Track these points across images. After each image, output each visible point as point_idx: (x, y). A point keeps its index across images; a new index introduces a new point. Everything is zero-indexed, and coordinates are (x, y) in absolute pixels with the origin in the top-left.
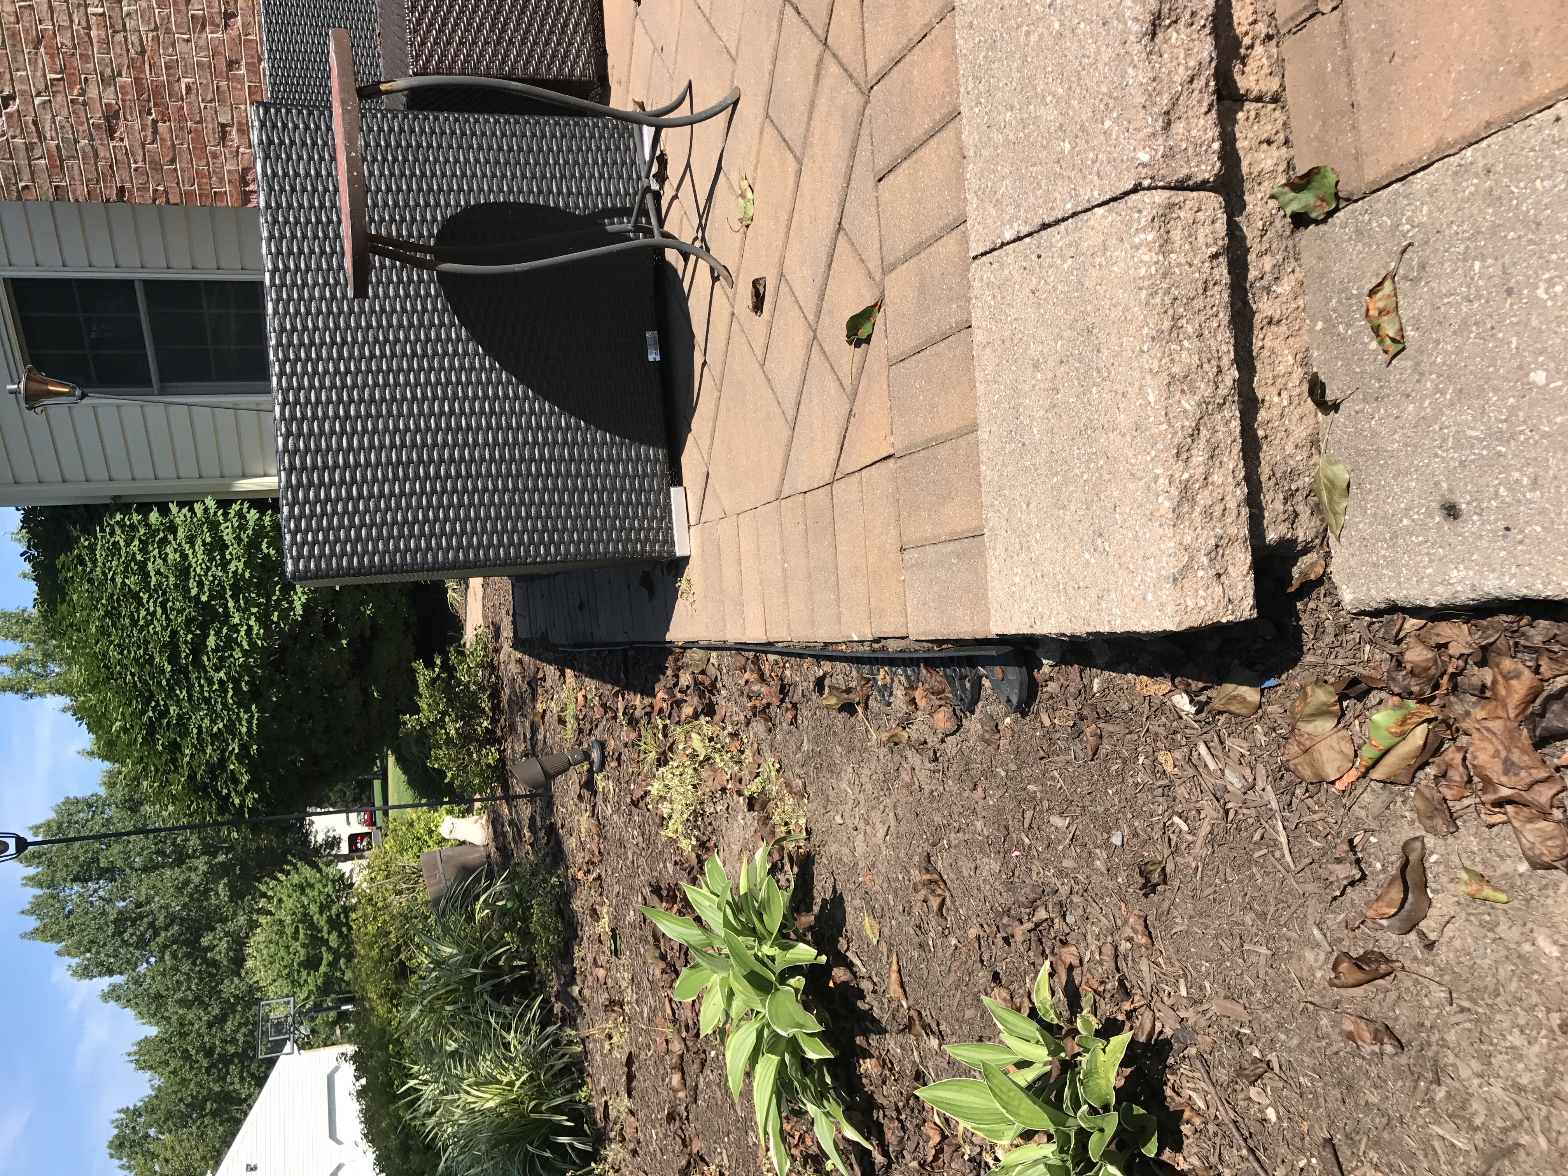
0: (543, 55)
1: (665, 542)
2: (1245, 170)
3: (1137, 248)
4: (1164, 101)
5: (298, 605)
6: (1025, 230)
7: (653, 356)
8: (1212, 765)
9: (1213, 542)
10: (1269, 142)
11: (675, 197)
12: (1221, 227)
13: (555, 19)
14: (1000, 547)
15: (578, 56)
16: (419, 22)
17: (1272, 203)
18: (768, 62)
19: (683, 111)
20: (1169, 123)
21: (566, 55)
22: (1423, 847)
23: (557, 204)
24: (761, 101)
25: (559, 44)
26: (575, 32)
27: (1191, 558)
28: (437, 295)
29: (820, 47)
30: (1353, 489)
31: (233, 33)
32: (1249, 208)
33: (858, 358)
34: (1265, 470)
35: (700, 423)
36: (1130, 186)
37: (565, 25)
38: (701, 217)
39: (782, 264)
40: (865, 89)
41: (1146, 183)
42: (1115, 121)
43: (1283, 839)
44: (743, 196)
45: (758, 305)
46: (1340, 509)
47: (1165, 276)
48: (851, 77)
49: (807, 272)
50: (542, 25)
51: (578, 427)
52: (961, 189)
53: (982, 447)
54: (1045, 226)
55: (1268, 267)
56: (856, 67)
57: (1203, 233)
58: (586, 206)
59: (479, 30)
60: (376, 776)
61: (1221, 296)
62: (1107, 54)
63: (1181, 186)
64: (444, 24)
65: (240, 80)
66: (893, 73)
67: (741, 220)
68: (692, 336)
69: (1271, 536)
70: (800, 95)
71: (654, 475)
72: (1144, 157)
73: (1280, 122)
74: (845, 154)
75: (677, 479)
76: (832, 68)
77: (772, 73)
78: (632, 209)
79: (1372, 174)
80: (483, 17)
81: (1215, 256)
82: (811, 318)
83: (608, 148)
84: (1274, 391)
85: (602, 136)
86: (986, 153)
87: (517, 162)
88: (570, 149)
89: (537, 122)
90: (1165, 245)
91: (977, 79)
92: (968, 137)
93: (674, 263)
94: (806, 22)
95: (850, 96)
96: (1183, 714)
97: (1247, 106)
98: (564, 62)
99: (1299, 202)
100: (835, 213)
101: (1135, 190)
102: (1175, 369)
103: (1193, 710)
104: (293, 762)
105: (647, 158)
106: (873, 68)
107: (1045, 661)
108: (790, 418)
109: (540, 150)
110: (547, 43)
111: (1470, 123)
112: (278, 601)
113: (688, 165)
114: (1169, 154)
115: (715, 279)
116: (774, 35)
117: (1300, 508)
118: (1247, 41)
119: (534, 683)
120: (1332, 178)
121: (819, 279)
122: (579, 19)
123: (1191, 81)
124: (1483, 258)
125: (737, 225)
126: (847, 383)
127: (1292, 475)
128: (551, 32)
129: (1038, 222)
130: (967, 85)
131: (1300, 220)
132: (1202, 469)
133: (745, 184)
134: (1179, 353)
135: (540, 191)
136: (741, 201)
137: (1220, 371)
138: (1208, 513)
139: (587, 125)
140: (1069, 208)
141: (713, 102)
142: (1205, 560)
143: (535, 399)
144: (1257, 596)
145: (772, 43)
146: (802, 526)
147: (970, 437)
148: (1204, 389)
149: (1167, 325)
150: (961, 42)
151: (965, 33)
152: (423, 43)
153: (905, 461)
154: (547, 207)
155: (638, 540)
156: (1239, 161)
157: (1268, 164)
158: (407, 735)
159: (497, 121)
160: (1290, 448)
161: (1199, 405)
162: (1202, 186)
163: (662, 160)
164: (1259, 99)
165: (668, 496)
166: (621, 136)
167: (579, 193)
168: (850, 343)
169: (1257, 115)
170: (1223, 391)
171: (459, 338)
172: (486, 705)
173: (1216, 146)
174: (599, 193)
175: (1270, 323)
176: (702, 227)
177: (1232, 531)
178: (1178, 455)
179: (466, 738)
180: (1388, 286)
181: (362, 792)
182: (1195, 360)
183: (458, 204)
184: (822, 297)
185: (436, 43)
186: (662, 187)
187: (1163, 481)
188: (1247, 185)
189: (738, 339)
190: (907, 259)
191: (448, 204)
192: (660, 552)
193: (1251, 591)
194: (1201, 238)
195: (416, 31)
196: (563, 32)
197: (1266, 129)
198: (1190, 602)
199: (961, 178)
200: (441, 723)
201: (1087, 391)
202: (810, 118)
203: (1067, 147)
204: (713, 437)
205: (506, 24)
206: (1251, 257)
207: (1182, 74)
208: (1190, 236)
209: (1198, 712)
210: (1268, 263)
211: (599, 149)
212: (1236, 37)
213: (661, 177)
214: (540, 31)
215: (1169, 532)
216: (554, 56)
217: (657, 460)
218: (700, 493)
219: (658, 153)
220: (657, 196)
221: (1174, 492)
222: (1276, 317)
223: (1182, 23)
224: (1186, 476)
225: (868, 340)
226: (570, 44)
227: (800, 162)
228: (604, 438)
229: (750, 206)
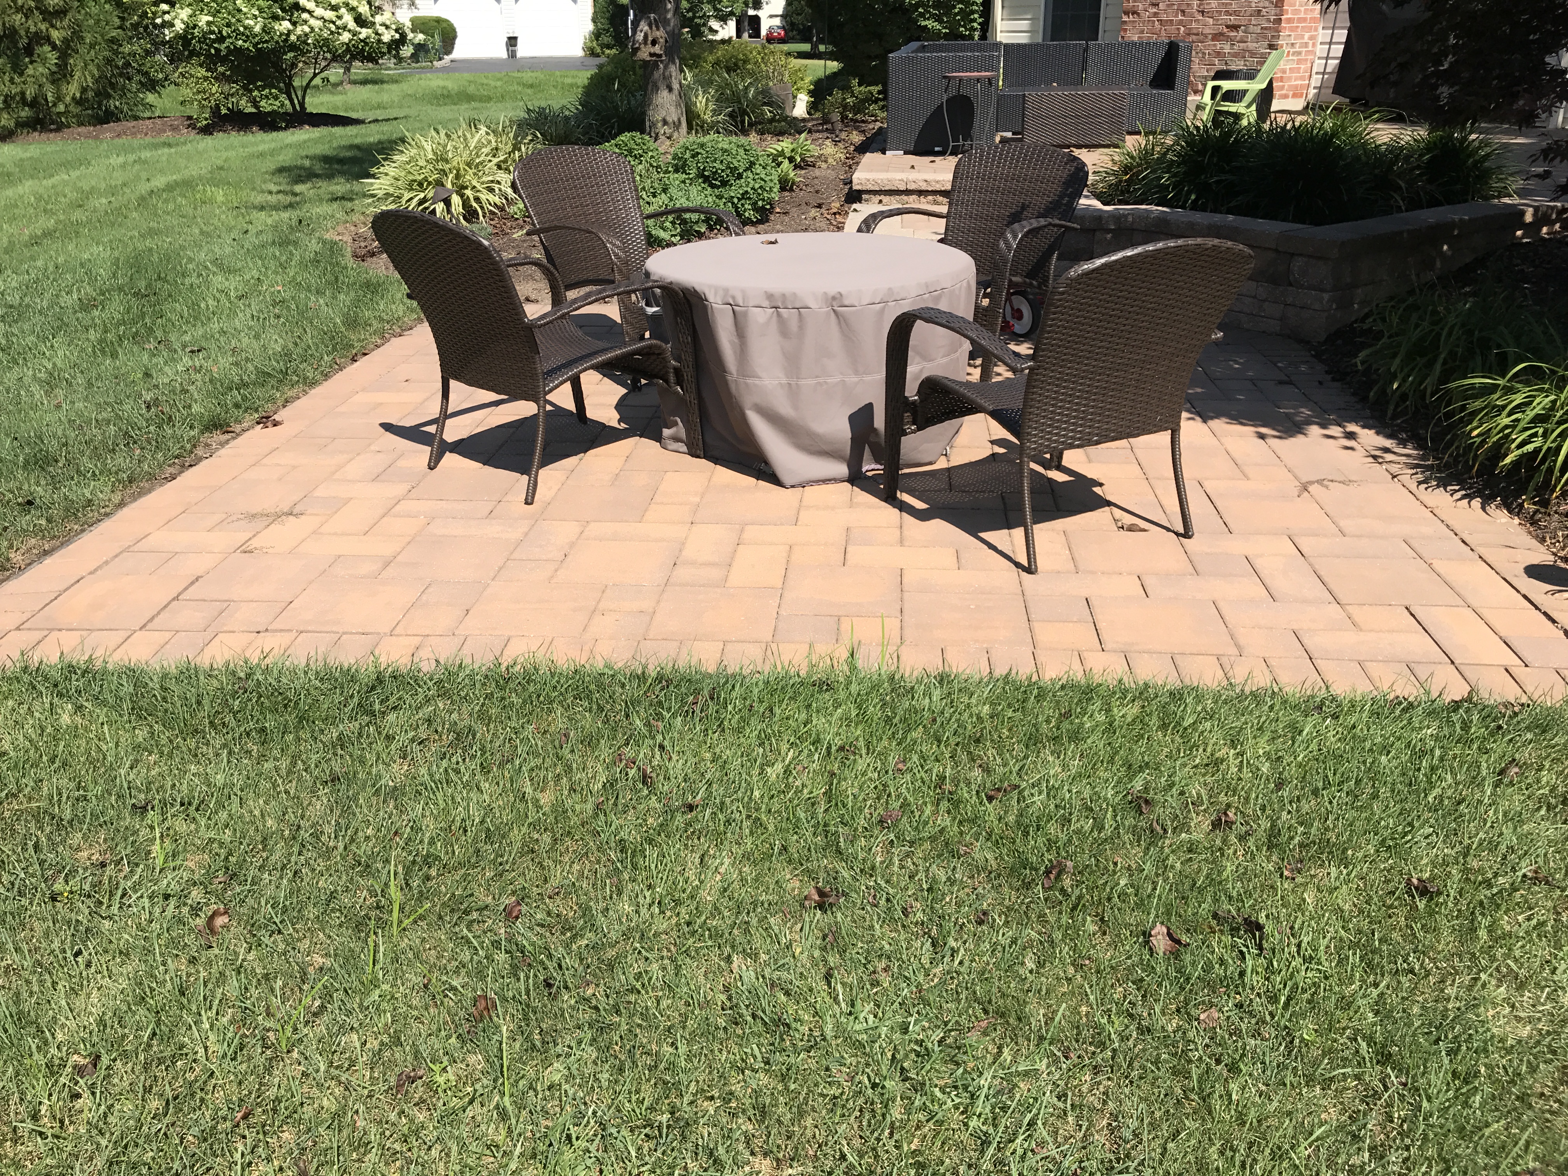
5: (927, 23)
31: (1196, 14)
60: (815, 46)
65: (1177, 16)
104: (841, 15)
112: (929, 12)
119: (863, 132)
158: (849, 81)
172: (858, 117)
179: (845, 107)
181: (800, 32)
200: (853, 96)
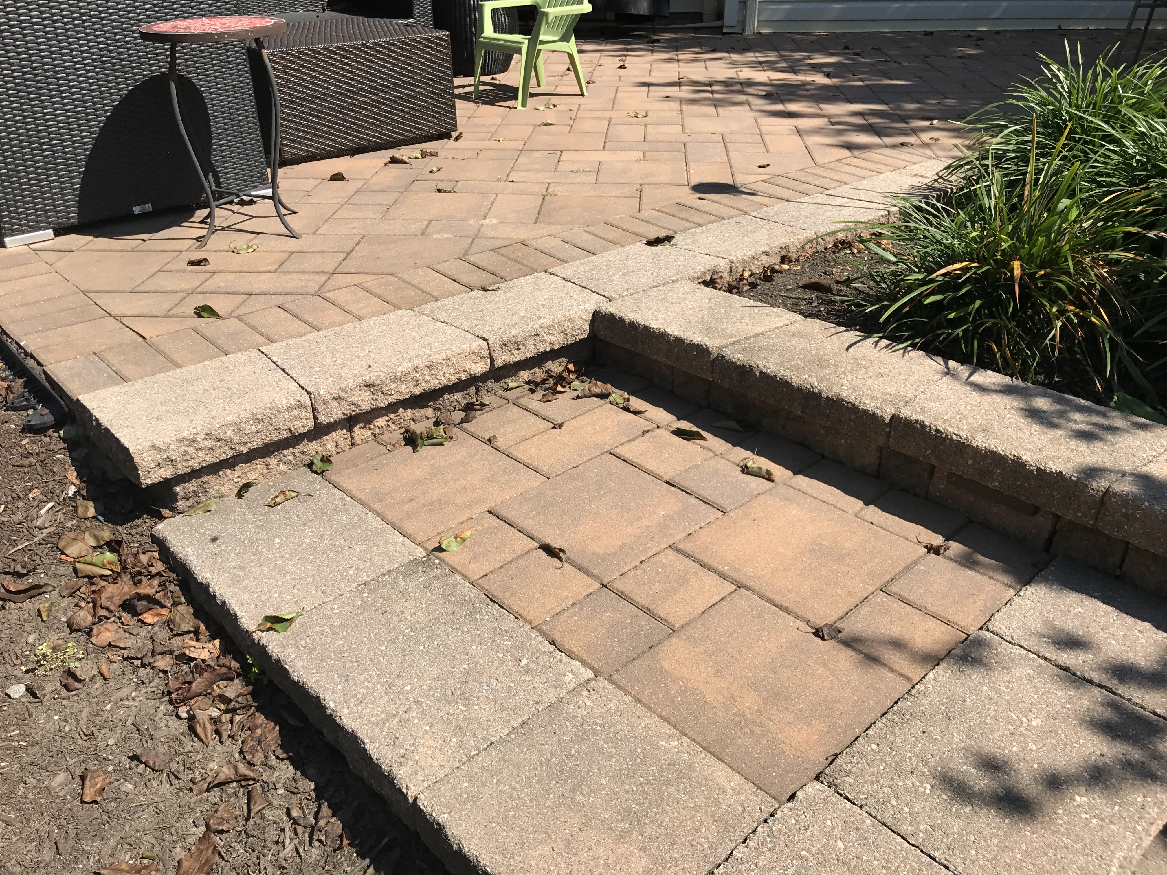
0: (291, 128)
1: (13, 231)
2: (325, 438)
3: (287, 398)
4: (344, 395)
6: (279, 363)
7: (137, 210)
8: (43, 511)
9: (173, 458)
10: (337, 446)
11: (234, 212)
12: (302, 430)
13: (311, 134)
14: (127, 389)
15: (295, 148)
16: (293, 56)
17: (314, 453)
18: (318, 249)
19: (284, 211)
20: (336, 399)
21: (293, 141)
22: (51, 591)
23: (214, 144)
24: (298, 249)
25: (299, 137)
26: (307, 145)
27: (164, 451)
28: (144, 76)
29: (331, 272)
30: (208, 513)
32: (311, 444)
33: (189, 314)
34: (205, 479)
35: (102, 242)
36: (309, 390)
37: (309, 140)
38: (228, 227)
39: (220, 271)
40: (319, 293)
41: (312, 396)
42: (332, 381)
43: (20, 547)
44: (248, 247)
45: (192, 263)
46: (197, 512)
47: (279, 411)
48: (322, 287)
49: (222, 284)
50: (306, 126)
51: (80, 167)
52: (287, 338)
53: (173, 372)
54: (283, 370)
55: (289, 458)
56: (326, 287)
57: (298, 423)
58: (216, 161)
59: (296, 91)
61: (275, 437)
62: (356, 372)
63: (314, 410)
64: (295, 70)
66: (328, 303)
67: (235, 248)
68: (157, 232)
69: (177, 489)
70: (306, 266)
71: (59, 218)
72: (322, 392)
73: (344, 448)
74: (286, 290)
75: (59, 232)
76: (323, 278)
77: (313, 252)
78: (221, 188)
79: (335, 478)
80: (303, 93)
81: (290, 430)
82: (199, 290)
83: (251, 171)
84: (239, 474)
85: (257, 167)
86: (306, 344)
87: (232, 120)
88: (246, 149)
89: (257, 130)
90: (290, 409)
91: (335, 334)
92: (310, 337)
93: (195, 216)
94: (341, 264)
95: (313, 287)
96: (65, 492)
97: (349, 433)
98: (289, 140)
99: (318, 462)
100: (257, 291)
101: (309, 393)
102: (242, 424)
103: (70, 495)
105: (253, 193)
106: (328, 295)
107: (62, 432)
108: (137, 289)
109: (242, 133)
110: (297, 130)
111: (358, 495)
113: (254, 217)
114: (325, 402)
115: (197, 239)
116: (331, 250)
117: (191, 500)
118: (372, 427)
120: (329, 468)
121: (220, 290)
122: (314, 147)
123: (353, 404)
124: (314, 513)
125: (232, 246)
126: (172, 312)
127: (206, 492)
128: (304, 132)
129: (284, 367)
130: (331, 331)
131: (310, 465)
132: (203, 446)
133: (255, 247)
134: (249, 425)
135: (219, 134)
136: (245, 247)
137: (245, 443)
138: (185, 453)
139: (261, 158)
140: (294, 375)
141: (292, 225)
142: (165, 456)
143: (92, 139)
144: (153, 485)
145: (328, 249)
146: (74, 306)
147: (174, 367)
148: (236, 439)
149: (259, 417)
150: (348, 325)
151: (352, 326)
152: (283, 58)
153: (146, 345)
154: (212, 139)
155: (10, 212)
156: (327, 435)
157: (329, 447)
159: (252, 107)
160: (216, 488)
161: (230, 438)
162: (315, 418)
163: (251, 203)
164: (352, 437)
165: (46, 228)
166: (259, 178)
167: (223, 157)
168: (196, 309)
169: (346, 438)
170: (237, 447)
171: (120, 90)
173: (332, 420)
174: (225, 168)
175: (267, 465)
176: (223, 229)
177: (180, 466)
178: (207, 434)
180: (294, 494)
182: (248, 432)
183: (201, 86)
184: (211, 293)
185: (284, 66)
186: (236, 204)
187: (195, 431)
188: (319, 441)
189: (168, 257)
190: (248, 325)
191: (200, 80)
192: (4, 228)
193: (155, 481)
194: (296, 423)
195: (288, 54)
196: (305, 139)
197: (342, 444)
198: (145, 455)
199: (292, 337)
201: (220, 399)
202: (297, 272)
203: (318, 369)
204: (99, 251)
205: (303, 106)
206: (291, 450)
207: (354, 400)
208: (296, 418)
209: (70, 498)
210: (291, 458)
211: (250, 166)
212: (372, 421)
213: (242, 203)
214: (303, 125)
215: (174, 439)
216: (291, 134)
217: (69, 219)
218: (56, 248)
219: (255, 199)
220: (231, 202)
221: (192, 436)
222: (270, 467)
223: (372, 396)
224: (199, 440)
225: (200, 316)
226: (300, 143)
227: (275, 271)
228: (76, 184)
229: (245, 251)
